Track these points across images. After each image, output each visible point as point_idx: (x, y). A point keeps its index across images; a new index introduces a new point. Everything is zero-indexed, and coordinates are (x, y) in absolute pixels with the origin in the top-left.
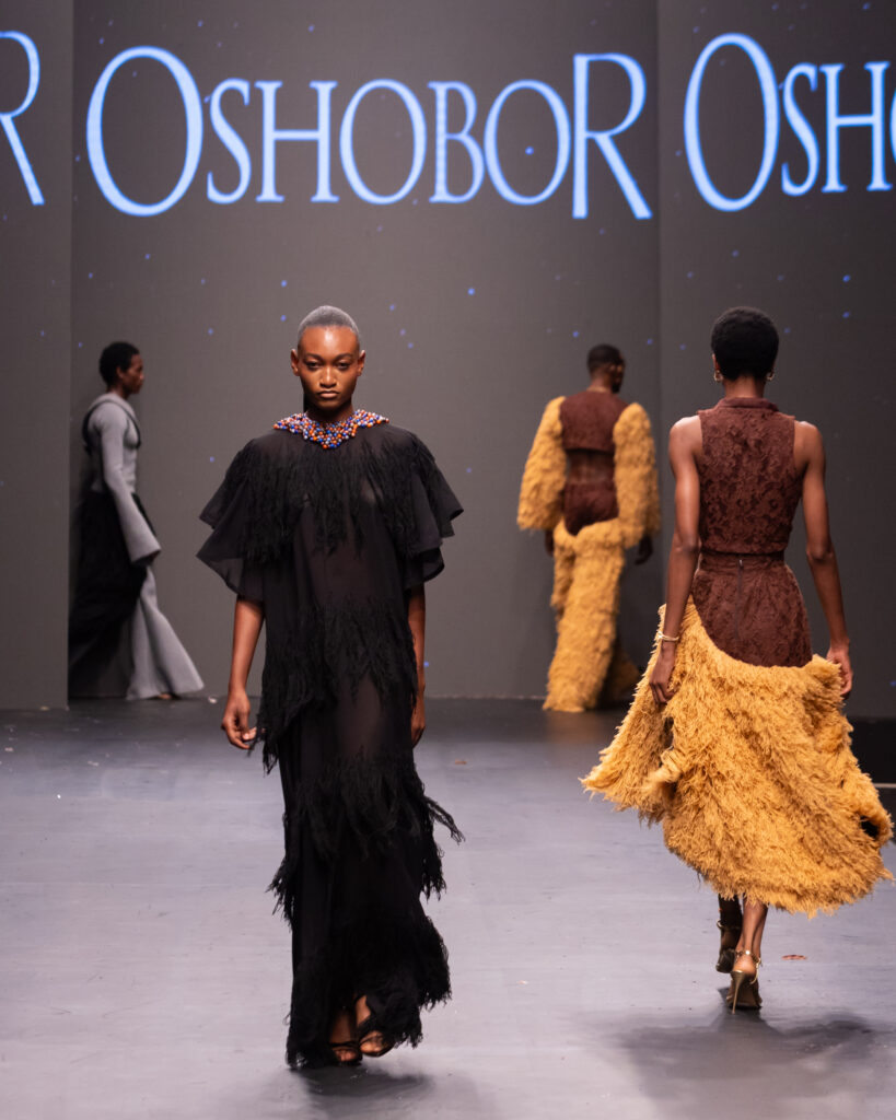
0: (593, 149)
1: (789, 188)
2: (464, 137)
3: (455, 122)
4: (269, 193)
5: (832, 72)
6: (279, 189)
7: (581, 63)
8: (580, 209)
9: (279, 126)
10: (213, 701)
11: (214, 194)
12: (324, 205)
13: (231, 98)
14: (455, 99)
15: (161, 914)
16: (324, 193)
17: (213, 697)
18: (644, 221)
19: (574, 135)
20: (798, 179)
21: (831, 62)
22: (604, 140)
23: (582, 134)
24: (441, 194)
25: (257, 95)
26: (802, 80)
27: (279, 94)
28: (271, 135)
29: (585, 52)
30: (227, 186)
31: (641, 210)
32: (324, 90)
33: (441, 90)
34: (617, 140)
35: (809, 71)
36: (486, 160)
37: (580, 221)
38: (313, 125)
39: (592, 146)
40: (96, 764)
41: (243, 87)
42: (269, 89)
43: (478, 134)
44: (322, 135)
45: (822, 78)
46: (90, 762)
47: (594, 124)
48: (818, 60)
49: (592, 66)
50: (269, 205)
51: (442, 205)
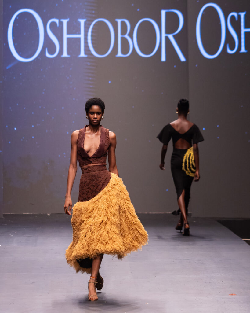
0: (167, 40)
1: (229, 51)
2: (126, 36)
3: (124, 31)
4: (65, 54)
5: (242, 15)
6: (68, 53)
7: (163, 13)
8: (163, 59)
9: (68, 33)
10: (49, 215)
11: (48, 55)
12: (82, 58)
13: (53, 25)
14: (123, 24)
15: (33, 283)
16: (82, 54)
17: (49, 214)
18: (183, 62)
19: (161, 35)
20: (232, 49)
21: (242, 11)
22: (171, 37)
23: (164, 35)
24: (120, 54)
25: (61, 23)
26: (233, 17)
27: (68, 23)
28: (66, 36)
29: (164, 9)
30: (52, 52)
31: (183, 59)
32: (82, 22)
33: (119, 21)
34: (175, 37)
35: (235, 14)
36: (134, 43)
37: (163, 62)
38: (79, 33)
39: (167, 39)
40: (12, 235)
41: (57, 21)
42: (65, 22)
43: (131, 35)
44: (82, 36)
45: (239, 17)
46: (10, 235)
47: (167, 32)
48: (238, 11)
49: (167, 14)
50: (65, 58)
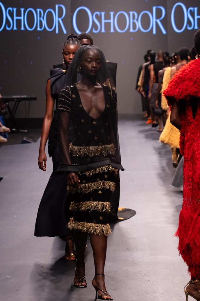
1: (189, 28)
2: (135, 21)
3: (134, 18)
4: (103, 31)
5: (196, 9)
6: (105, 30)
7: (154, 8)
8: (154, 32)
9: (105, 20)
11: (94, 31)
12: (112, 33)
13: (97, 15)
14: (134, 15)
16: (112, 30)
18: (165, 35)
19: (153, 20)
20: (190, 26)
21: (196, 7)
22: (158, 21)
23: (155, 20)
24: (131, 30)
25: (101, 15)
26: (191, 11)
28: (103, 21)
29: (155, 6)
30: (96, 29)
31: (164, 32)
32: (112, 13)
33: (131, 13)
34: (161, 21)
35: (192, 9)
36: (139, 25)
37: (155, 35)
38: (110, 19)
41: (98, 13)
42: (103, 14)
43: (137, 20)
44: (112, 21)
45: (194, 10)
47: (157, 18)
48: (194, 7)
49: (156, 9)
50: (103, 33)
51: (132, 33)
